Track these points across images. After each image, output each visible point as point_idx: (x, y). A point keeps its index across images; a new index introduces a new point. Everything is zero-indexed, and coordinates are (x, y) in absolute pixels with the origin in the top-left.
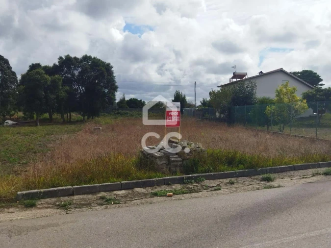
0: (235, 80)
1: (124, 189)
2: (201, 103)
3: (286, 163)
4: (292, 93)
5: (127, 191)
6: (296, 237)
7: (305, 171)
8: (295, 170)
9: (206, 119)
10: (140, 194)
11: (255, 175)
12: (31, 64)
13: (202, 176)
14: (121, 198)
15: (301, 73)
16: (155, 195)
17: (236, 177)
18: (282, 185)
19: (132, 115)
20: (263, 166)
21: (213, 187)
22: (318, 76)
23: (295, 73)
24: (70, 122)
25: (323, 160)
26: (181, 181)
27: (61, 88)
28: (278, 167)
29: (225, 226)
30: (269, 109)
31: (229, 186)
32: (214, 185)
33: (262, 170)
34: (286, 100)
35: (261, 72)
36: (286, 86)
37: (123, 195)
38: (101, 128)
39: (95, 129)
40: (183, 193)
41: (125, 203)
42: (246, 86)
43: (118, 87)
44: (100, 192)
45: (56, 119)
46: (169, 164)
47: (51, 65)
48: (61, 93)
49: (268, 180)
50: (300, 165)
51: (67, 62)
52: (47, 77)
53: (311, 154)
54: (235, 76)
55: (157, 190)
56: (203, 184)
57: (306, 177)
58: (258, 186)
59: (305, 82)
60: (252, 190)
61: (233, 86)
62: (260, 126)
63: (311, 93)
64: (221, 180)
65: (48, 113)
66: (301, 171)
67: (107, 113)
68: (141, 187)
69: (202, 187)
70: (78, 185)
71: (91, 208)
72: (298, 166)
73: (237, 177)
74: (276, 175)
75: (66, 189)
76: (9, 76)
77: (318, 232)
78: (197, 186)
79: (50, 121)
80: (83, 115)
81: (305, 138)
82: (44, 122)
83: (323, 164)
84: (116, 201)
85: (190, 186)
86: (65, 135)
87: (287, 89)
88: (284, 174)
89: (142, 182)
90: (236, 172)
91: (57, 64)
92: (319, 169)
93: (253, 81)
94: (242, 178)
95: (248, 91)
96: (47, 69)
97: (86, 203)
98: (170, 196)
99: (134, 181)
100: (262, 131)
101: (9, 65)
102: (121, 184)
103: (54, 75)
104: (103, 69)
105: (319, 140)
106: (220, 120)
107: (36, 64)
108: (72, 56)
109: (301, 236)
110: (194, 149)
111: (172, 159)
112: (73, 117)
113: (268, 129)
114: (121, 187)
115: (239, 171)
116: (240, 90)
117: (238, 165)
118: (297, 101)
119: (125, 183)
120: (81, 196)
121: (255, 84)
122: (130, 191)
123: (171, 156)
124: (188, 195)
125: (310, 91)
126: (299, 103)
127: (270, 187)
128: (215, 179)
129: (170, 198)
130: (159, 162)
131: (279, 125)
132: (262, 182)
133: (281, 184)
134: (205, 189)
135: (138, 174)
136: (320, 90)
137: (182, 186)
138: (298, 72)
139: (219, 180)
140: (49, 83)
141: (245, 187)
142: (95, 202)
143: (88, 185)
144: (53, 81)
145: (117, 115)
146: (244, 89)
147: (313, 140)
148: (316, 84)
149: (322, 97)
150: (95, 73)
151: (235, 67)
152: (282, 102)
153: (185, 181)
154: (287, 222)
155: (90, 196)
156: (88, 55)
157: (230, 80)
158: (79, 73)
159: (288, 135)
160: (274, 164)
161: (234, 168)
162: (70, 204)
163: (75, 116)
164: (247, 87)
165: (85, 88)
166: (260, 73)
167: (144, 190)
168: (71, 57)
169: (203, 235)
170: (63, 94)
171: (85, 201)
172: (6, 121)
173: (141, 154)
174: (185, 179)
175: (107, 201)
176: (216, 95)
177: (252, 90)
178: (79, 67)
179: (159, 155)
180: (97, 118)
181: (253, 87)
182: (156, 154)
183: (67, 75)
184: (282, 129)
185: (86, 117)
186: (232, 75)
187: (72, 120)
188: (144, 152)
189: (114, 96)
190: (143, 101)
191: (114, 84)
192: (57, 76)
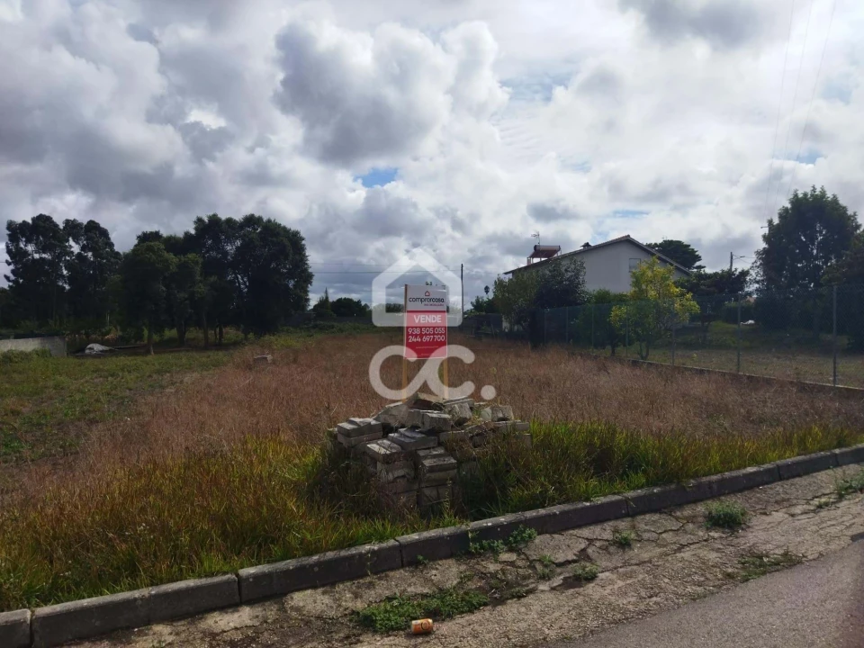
0: (536, 260)
1: (250, 602)
2: (473, 305)
3: (754, 459)
4: (665, 278)
5: (258, 610)
8: (783, 479)
9: (486, 334)
10: (308, 623)
12: (140, 234)
13: (529, 523)
15: (662, 245)
16: (368, 623)
17: (627, 515)
19: (341, 330)
20: (697, 473)
21: (569, 562)
22: (693, 251)
23: (649, 245)
24: (219, 346)
25: (840, 442)
26: (457, 548)
27: (198, 278)
30: (617, 312)
31: (618, 556)
32: (571, 557)
33: (699, 486)
34: (652, 293)
35: (587, 245)
36: (652, 266)
37: (238, 636)
38: (269, 357)
39: (255, 360)
40: (472, 607)
42: (564, 268)
43: (313, 276)
44: (147, 623)
45: (194, 339)
46: (416, 478)
47: (180, 234)
48: (200, 288)
51: (212, 229)
52: (170, 256)
54: (537, 252)
55: (375, 593)
56: (534, 556)
57: (826, 504)
61: (534, 271)
64: (586, 532)
68: (314, 587)
69: (532, 565)
73: (632, 514)
74: (739, 501)
76: (108, 261)
78: (512, 564)
79: (179, 344)
80: (246, 332)
82: (165, 346)
83: (843, 454)
85: (492, 567)
86: (195, 374)
87: (653, 272)
88: (761, 495)
89: (318, 564)
90: (627, 500)
91: (193, 232)
92: (840, 471)
93: (578, 258)
94: (648, 516)
95: (568, 279)
96: (172, 244)
98: (425, 632)
99: (291, 563)
101: (109, 239)
102: (241, 579)
103: (185, 254)
104: (286, 242)
106: (512, 337)
107: (151, 233)
108: (223, 216)
110: (492, 426)
111: (427, 463)
112: (226, 336)
113: (613, 353)
114: (238, 596)
115: (632, 493)
116: (553, 277)
117: (625, 472)
119: (256, 576)
121: (582, 263)
122: (271, 612)
123: (422, 453)
128: (567, 529)
129: (422, 641)
130: (386, 475)
131: (638, 346)
132: (715, 534)
134: (543, 579)
136: (702, 277)
137: (463, 567)
138: (656, 244)
139: (578, 532)
140: (173, 268)
144: (183, 266)
145: (312, 330)
146: (561, 274)
148: (691, 266)
150: (269, 250)
151: (537, 236)
152: (645, 298)
153: (472, 546)
156: (257, 215)
157: (529, 261)
158: (237, 248)
161: (618, 485)
163: (231, 333)
164: (566, 270)
165: (248, 280)
166: (584, 246)
167: (327, 599)
168: (220, 219)
170: (201, 289)
172: (89, 346)
173: (330, 446)
174: (474, 540)
177: (577, 276)
178: (237, 238)
179: (383, 451)
180: (267, 337)
181: (579, 271)
182: (374, 447)
183: (213, 254)
184: (644, 354)
185: (251, 336)
186: (533, 251)
187: (224, 341)
188: (341, 439)
189: (306, 292)
190: (363, 303)
191: (306, 270)
192: (191, 256)
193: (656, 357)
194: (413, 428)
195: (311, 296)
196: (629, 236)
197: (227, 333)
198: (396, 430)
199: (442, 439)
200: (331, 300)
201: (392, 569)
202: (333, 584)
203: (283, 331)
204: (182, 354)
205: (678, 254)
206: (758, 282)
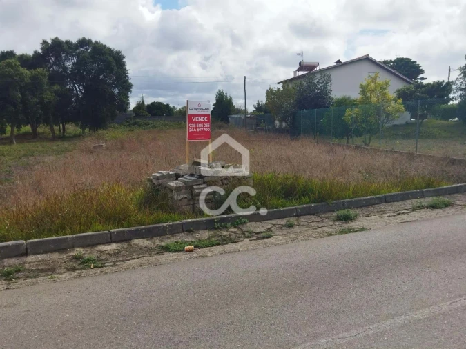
0: (301, 73)
1: (115, 242)
2: (255, 107)
3: (373, 193)
4: (383, 88)
5: (119, 245)
6: (389, 322)
7: (401, 203)
8: (386, 202)
9: (262, 130)
10: (141, 249)
11: (325, 212)
13: (244, 217)
14: (108, 257)
15: (395, 61)
16: (167, 249)
17: (296, 216)
18: (367, 227)
19: (154, 127)
20: (338, 198)
21: (260, 233)
22: (419, 66)
23: (386, 62)
24: (63, 137)
25: (428, 186)
26: (210, 226)
27: (46, 87)
28: (362, 198)
29: (272, 304)
30: (349, 113)
31: (286, 230)
32: (262, 230)
33: (337, 203)
34: (374, 99)
35: (339, 61)
36: (374, 80)
37: (112, 252)
38: (104, 145)
39: (94, 147)
40: (212, 245)
41: (114, 265)
42: (316, 81)
43: (132, 85)
44: (73, 247)
45: (43, 133)
46: (192, 199)
48: (47, 94)
49: (346, 219)
50: (395, 195)
51: (55, 49)
52: (25, 71)
53: (409, 178)
54: (302, 67)
55: (170, 241)
56: (245, 229)
57: (403, 213)
58: (331, 230)
59: (400, 75)
60: (320, 236)
61: (298, 82)
62: (336, 137)
63: (408, 89)
64: (274, 222)
65: (29, 125)
66: (396, 203)
67: (118, 124)
68: (143, 238)
69: (243, 233)
70: (37, 238)
71: (52, 277)
72: (391, 195)
73: (299, 215)
74: (357, 211)
75: (13, 245)
77: (426, 312)
78: (234, 232)
79: (33, 136)
80: (83, 128)
81: (401, 153)
82: (23, 138)
83: (427, 191)
84: (98, 263)
85: (225, 233)
86: (51, 157)
87: (375, 83)
88: (371, 209)
89: (145, 229)
90: (296, 209)
91: (40, 51)
92: (422, 200)
93: (327, 73)
94: (306, 216)
95: (319, 89)
96: (24, 60)
97: (47, 267)
98: (191, 251)
99: (133, 229)
100: (339, 145)
102: (111, 233)
103: (35, 69)
104: (111, 59)
105: (420, 156)
106: (280, 131)
107: (8, 52)
109: (399, 320)
111: (197, 191)
112: (68, 131)
113: (348, 143)
114: (110, 239)
115: (300, 206)
116: (308, 87)
117: (299, 197)
118: (389, 100)
119: (117, 232)
120: (40, 257)
121: (329, 76)
122: (125, 245)
123: (195, 187)
124: (219, 248)
125: (408, 86)
126: (393, 103)
127: (349, 231)
128: (264, 221)
129: (189, 255)
130: (177, 197)
131: (363, 137)
132: (337, 223)
133: (366, 225)
134: (248, 237)
135: (140, 216)
136: (421, 86)
137: (211, 233)
138: (391, 61)
139: (269, 222)
140: (27, 80)
141: (310, 232)
142: (63, 265)
143: (55, 238)
144: (34, 78)
145: (133, 127)
146: (314, 85)
147: (411, 157)
148: (415, 78)
149: (424, 95)
150: (98, 65)
151: (301, 54)
152: (369, 103)
153: (216, 225)
154: (374, 293)
155: (55, 256)
156: (87, 38)
157: (295, 74)
158: (74, 64)
159: (377, 150)
160: (355, 194)
161: (294, 202)
162: (18, 271)
163: (71, 128)
164: (318, 82)
165: (84, 88)
166: (337, 62)
167: (148, 242)
168: (62, 42)
169: (232, 323)
170: (49, 96)
171: (46, 264)
173: (148, 185)
174: (216, 222)
175: (84, 263)
176: (275, 94)
177: (325, 86)
178: (73, 56)
179: (175, 185)
180: (100, 131)
181: (327, 82)
182: (171, 184)
183: (56, 68)
184: (367, 142)
185: (87, 130)
186: (298, 66)
187: (67, 135)
188: (154, 181)
189: (127, 97)
190: (171, 106)
191: (127, 80)
192: (39, 70)
193: (375, 144)
194: (192, 175)
195: (131, 100)
196: (368, 55)
197: (68, 128)
198: (182, 176)
199: (205, 180)
200: (146, 103)
201: (178, 233)
202: (151, 238)
203: (111, 127)
204: (38, 144)
205: (406, 68)
206: (461, 90)
